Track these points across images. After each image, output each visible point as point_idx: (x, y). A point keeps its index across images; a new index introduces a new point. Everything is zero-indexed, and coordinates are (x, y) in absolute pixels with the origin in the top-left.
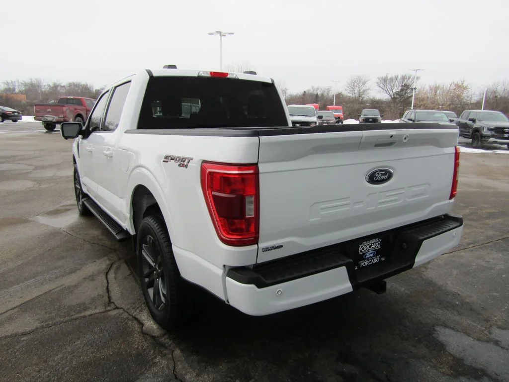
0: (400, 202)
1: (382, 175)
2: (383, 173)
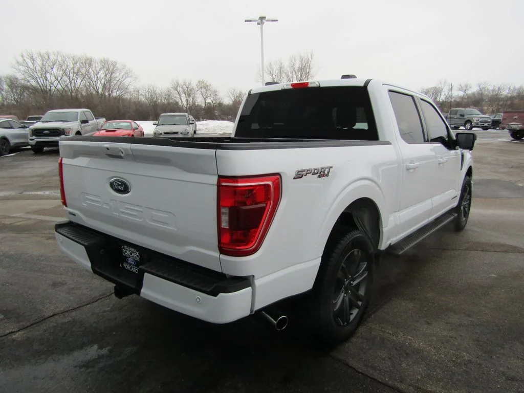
0: (140, 220)
1: (119, 185)
2: (120, 183)
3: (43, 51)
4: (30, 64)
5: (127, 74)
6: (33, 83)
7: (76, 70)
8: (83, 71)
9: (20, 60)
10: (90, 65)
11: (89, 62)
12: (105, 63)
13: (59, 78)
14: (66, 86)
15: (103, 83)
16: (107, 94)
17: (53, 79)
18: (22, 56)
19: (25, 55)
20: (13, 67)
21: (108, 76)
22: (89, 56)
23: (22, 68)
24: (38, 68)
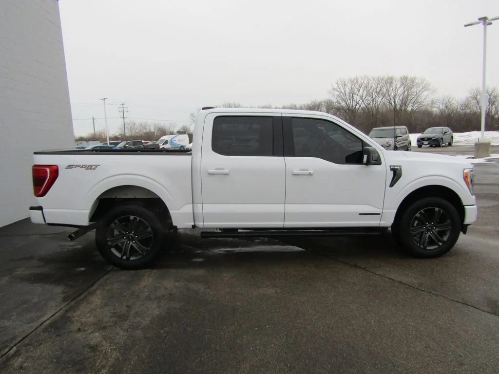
3: (353, 77)
4: (342, 89)
5: (425, 88)
6: (343, 104)
7: (378, 90)
8: (384, 90)
9: (336, 86)
10: (391, 83)
11: (390, 81)
12: (404, 80)
13: (364, 98)
14: (369, 104)
15: (401, 98)
16: (403, 108)
17: (359, 98)
18: (337, 84)
19: (339, 83)
20: (329, 93)
21: (406, 93)
22: (391, 75)
23: (336, 93)
24: (347, 92)
